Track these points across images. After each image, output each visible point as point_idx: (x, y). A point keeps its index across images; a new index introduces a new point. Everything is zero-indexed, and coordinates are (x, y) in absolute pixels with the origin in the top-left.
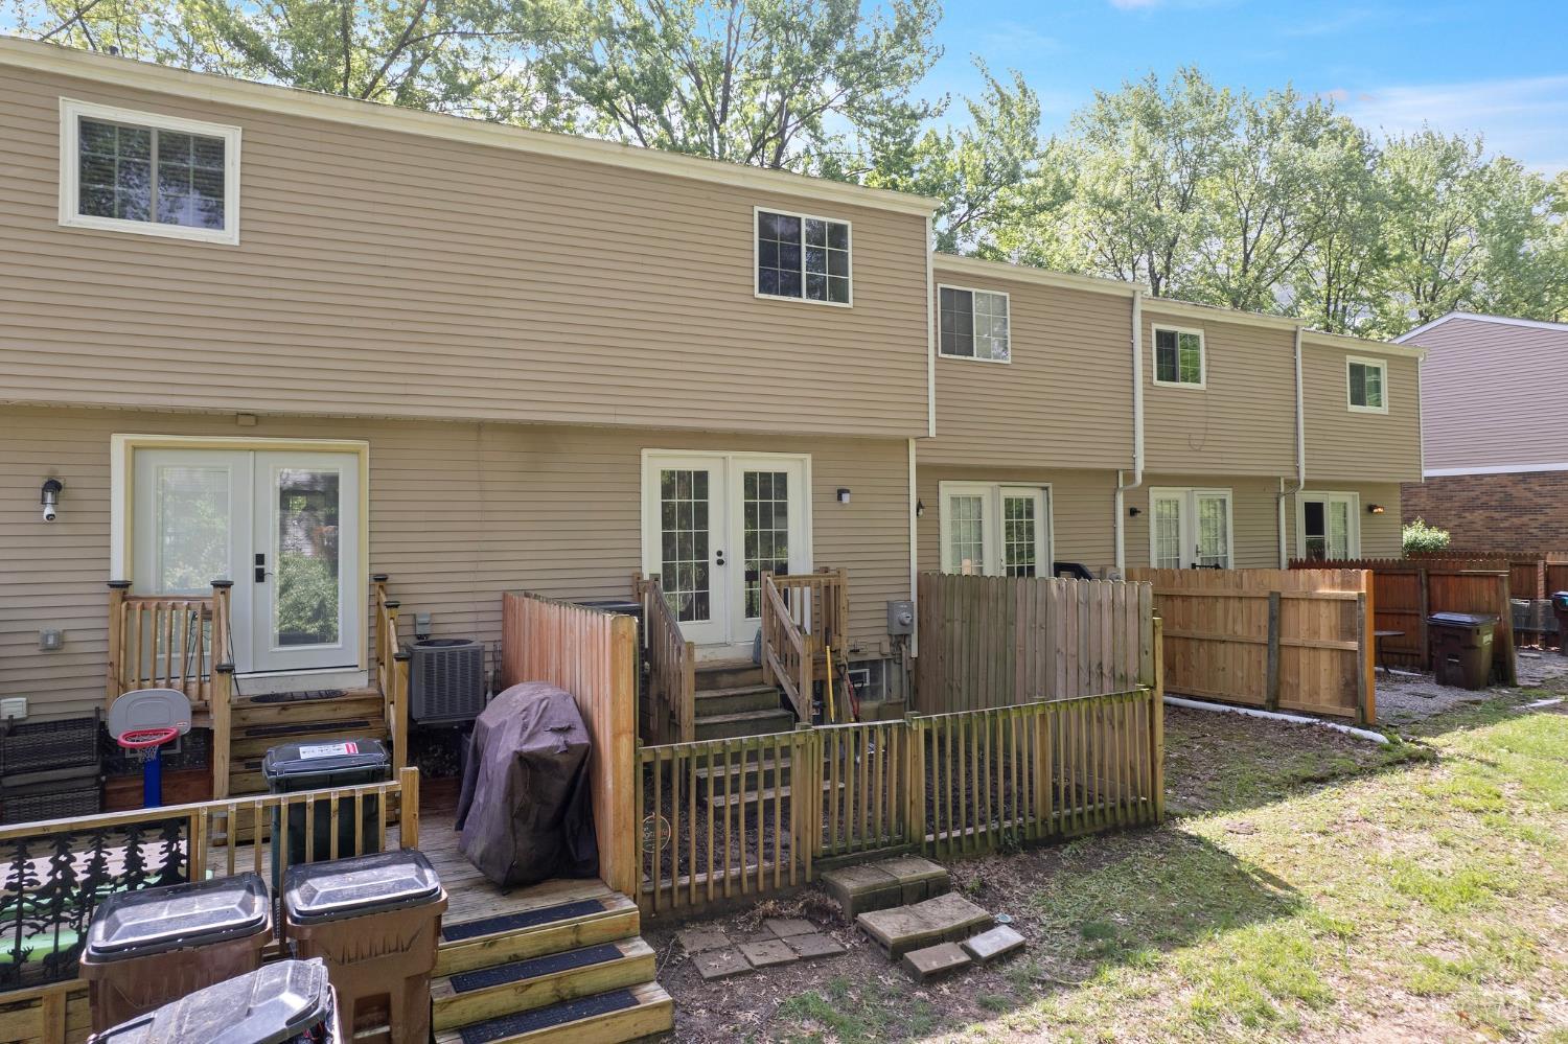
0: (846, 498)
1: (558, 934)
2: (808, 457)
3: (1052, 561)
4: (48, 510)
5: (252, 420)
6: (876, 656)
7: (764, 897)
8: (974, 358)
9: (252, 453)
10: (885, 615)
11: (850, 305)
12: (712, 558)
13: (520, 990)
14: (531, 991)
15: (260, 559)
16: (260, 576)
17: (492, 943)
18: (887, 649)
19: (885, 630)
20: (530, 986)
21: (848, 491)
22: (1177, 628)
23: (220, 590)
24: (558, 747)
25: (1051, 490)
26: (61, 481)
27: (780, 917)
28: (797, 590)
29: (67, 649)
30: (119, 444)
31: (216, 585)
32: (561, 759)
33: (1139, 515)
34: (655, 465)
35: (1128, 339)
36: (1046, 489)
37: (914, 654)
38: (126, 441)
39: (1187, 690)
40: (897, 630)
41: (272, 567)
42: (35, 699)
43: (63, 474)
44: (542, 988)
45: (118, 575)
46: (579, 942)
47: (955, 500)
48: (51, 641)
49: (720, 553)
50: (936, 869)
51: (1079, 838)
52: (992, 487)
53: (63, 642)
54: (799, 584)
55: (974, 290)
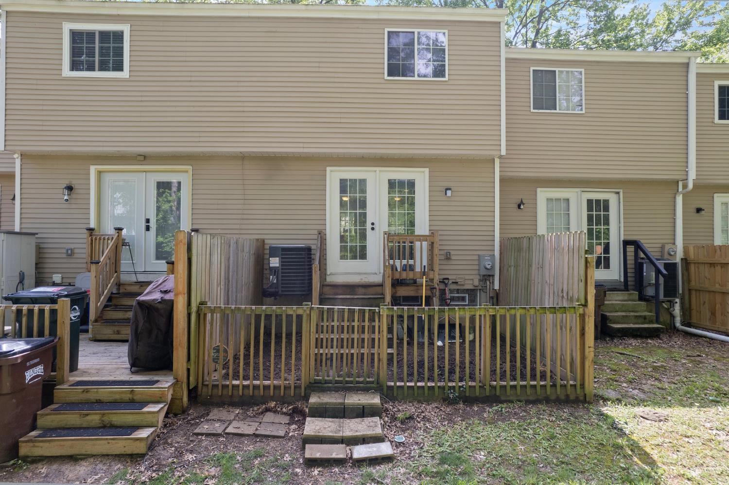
0: (449, 193)
1: (122, 392)
2: (427, 170)
3: (622, 239)
4: (66, 197)
5: (142, 158)
6: (472, 287)
7: (272, 399)
8: (558, 111)
9: (145, 173)
10: (476, 263)
11: (446, 79)
12: (369, 226)
13: (82, 416)
14: (89, 418)
15: (148, 221)
16: (148, 228)
17: (87, 391)
18: (476, 283)
19: (476, 272)
20: (87, 415)
21: (450, 189)
22: (717, 285)
23: (117, 231)
24: (158, 300)
25: (621, 194)
26: (73, 186)
27: (276, 412)
28: (418, 244)
29: (76, 256)
30: (93, 169)
31: (116, 229)
32: (160, 306)
33: (703, 213)
34: (334, 176)
35: (684, 91)
36: (618, 193)
37: (497, 287)
38: (95, 169)
39: (722, 329)
40: (483, 272)
41: (153, 224)
42: (65, 275)
43: (75, 183)
44: (94, 418)
45: (92, 225)
46: (133, 399)
47: (549, 200)
48: (69, 252)
49: (373, 224)
50: (376, 400)
51: (512, 402)
52: (577, 192)
53: (74, 253)
54: (420, 240)
55: (557, 70)
